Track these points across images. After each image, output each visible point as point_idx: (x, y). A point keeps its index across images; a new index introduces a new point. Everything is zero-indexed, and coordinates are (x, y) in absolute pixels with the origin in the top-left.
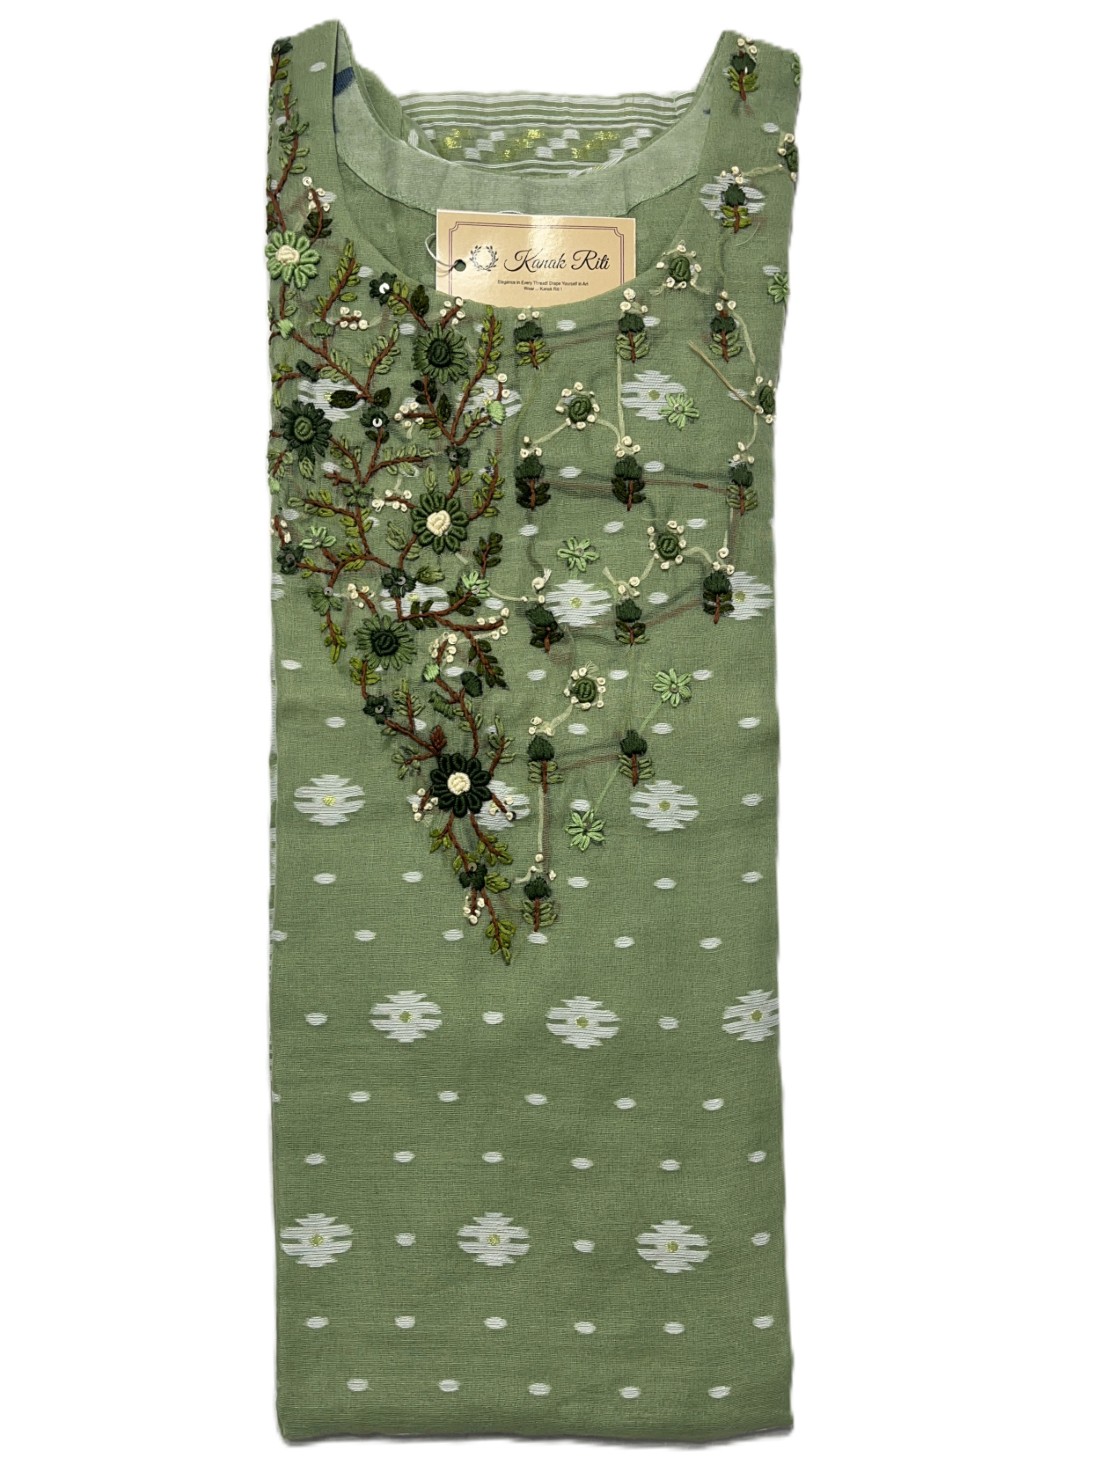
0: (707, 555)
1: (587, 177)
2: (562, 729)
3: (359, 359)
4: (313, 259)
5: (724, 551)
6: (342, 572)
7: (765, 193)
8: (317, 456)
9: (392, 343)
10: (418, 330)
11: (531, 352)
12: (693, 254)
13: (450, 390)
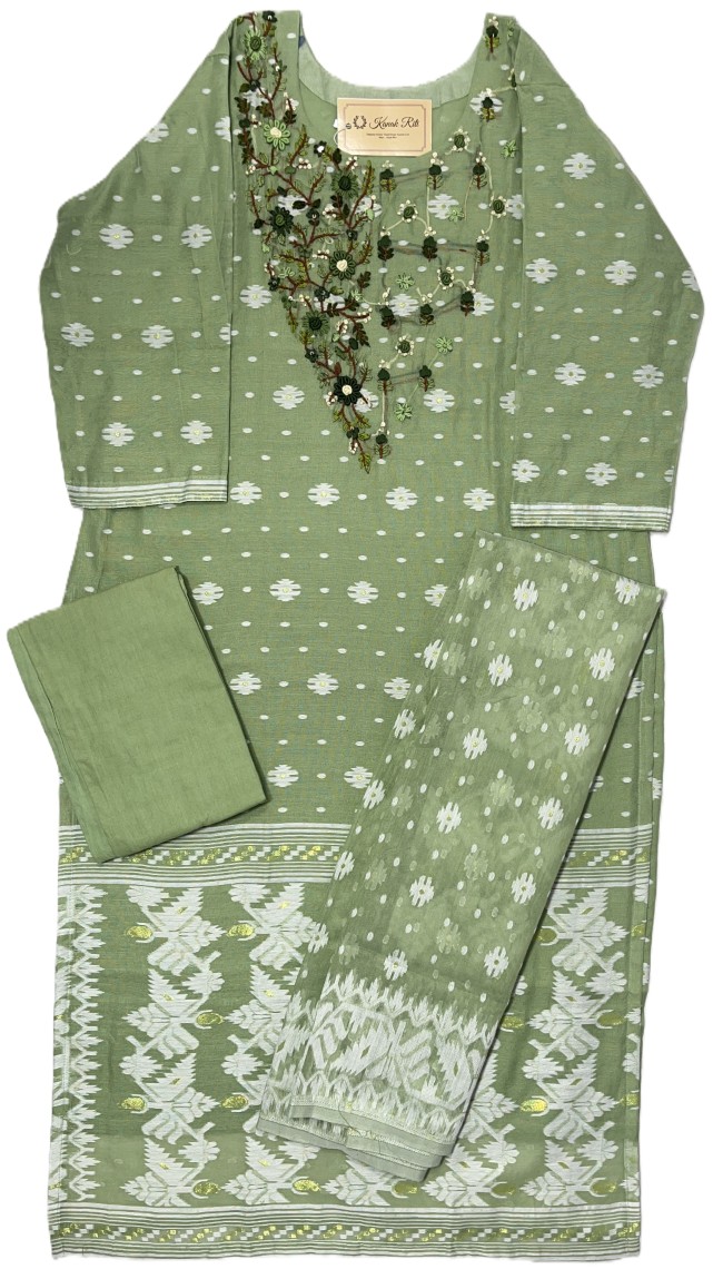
0: (464, 283)
2: (393, 366)
3: (307, 185)
4: (288, 135)
5: (471, 283)
6: (297, 289)
7: (503, 101)
8: (286, 233)
9: (322, 177)
10: (335, 171)
11: (388, 184)
12: (466, 133)
13: (349, 201)
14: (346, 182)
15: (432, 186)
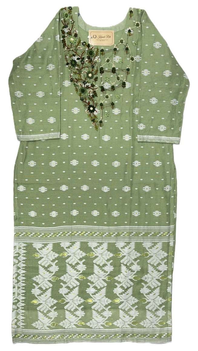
0: (123, 80)
2: (104, 102)
3: (80, 53)
4: (75, 40)
6: (78, 81)
7: (133, 31)
8: (75, 66)
9: (85, 51)
10: (88, 50)
11: (102, 53)
12: (123, 39)
13: (92, 58)
14: (91, 53)
15: (114, 54)
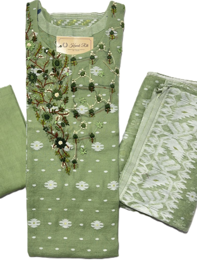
0: (106, 101)
1: (84, 29)
2: (79, 133)
3: (42, 64)
4: (34, 45)
5: (109, 100)
6: (39, 104)
7: (118, 32)
8: (35, 82)
9: (48, 61)
10: (53, 59)
11: (74, 63)
12: (104, 44)
13: (59, 70)
14: (57, 63)
15: (91, 63)
